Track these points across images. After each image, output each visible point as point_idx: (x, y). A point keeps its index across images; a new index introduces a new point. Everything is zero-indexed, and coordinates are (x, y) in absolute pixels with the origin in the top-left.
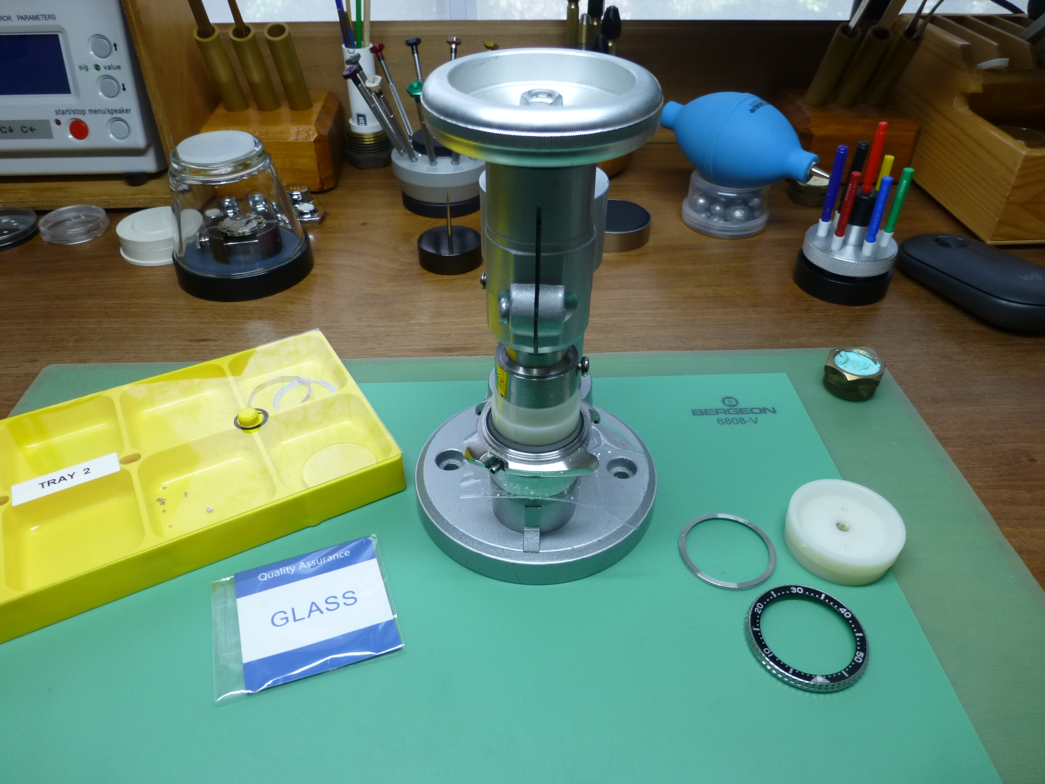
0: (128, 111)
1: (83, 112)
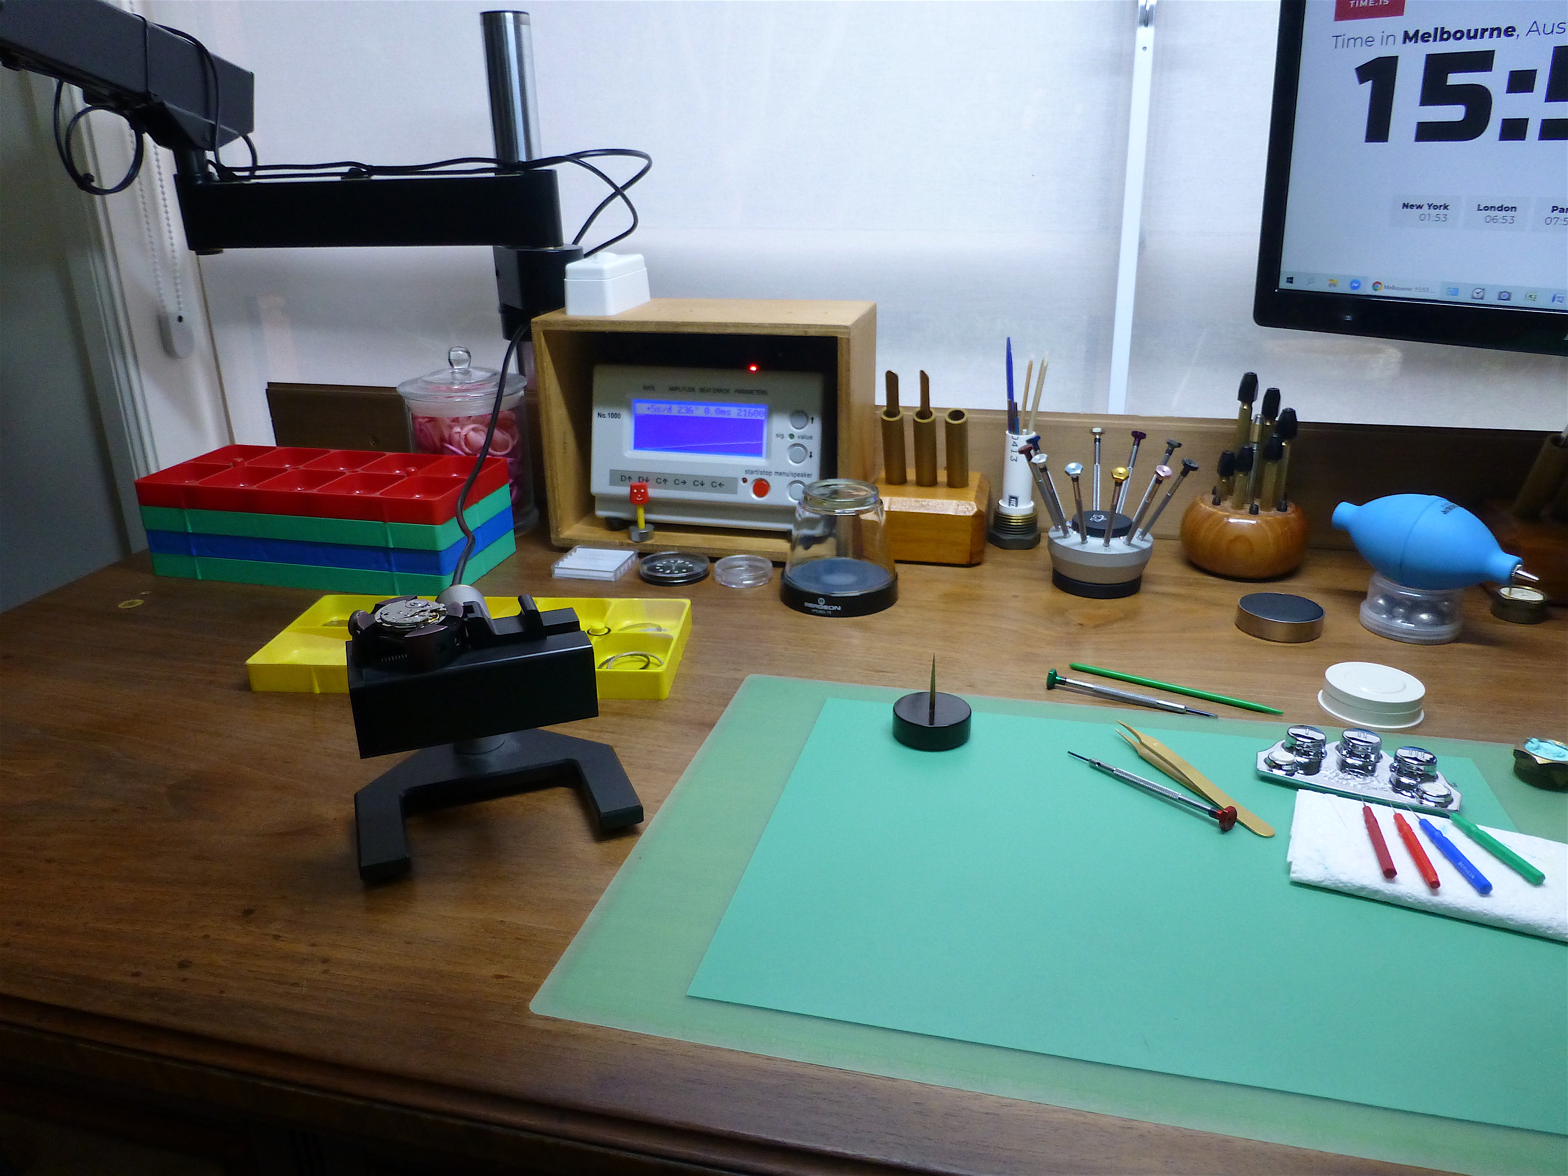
0: (809, 476)
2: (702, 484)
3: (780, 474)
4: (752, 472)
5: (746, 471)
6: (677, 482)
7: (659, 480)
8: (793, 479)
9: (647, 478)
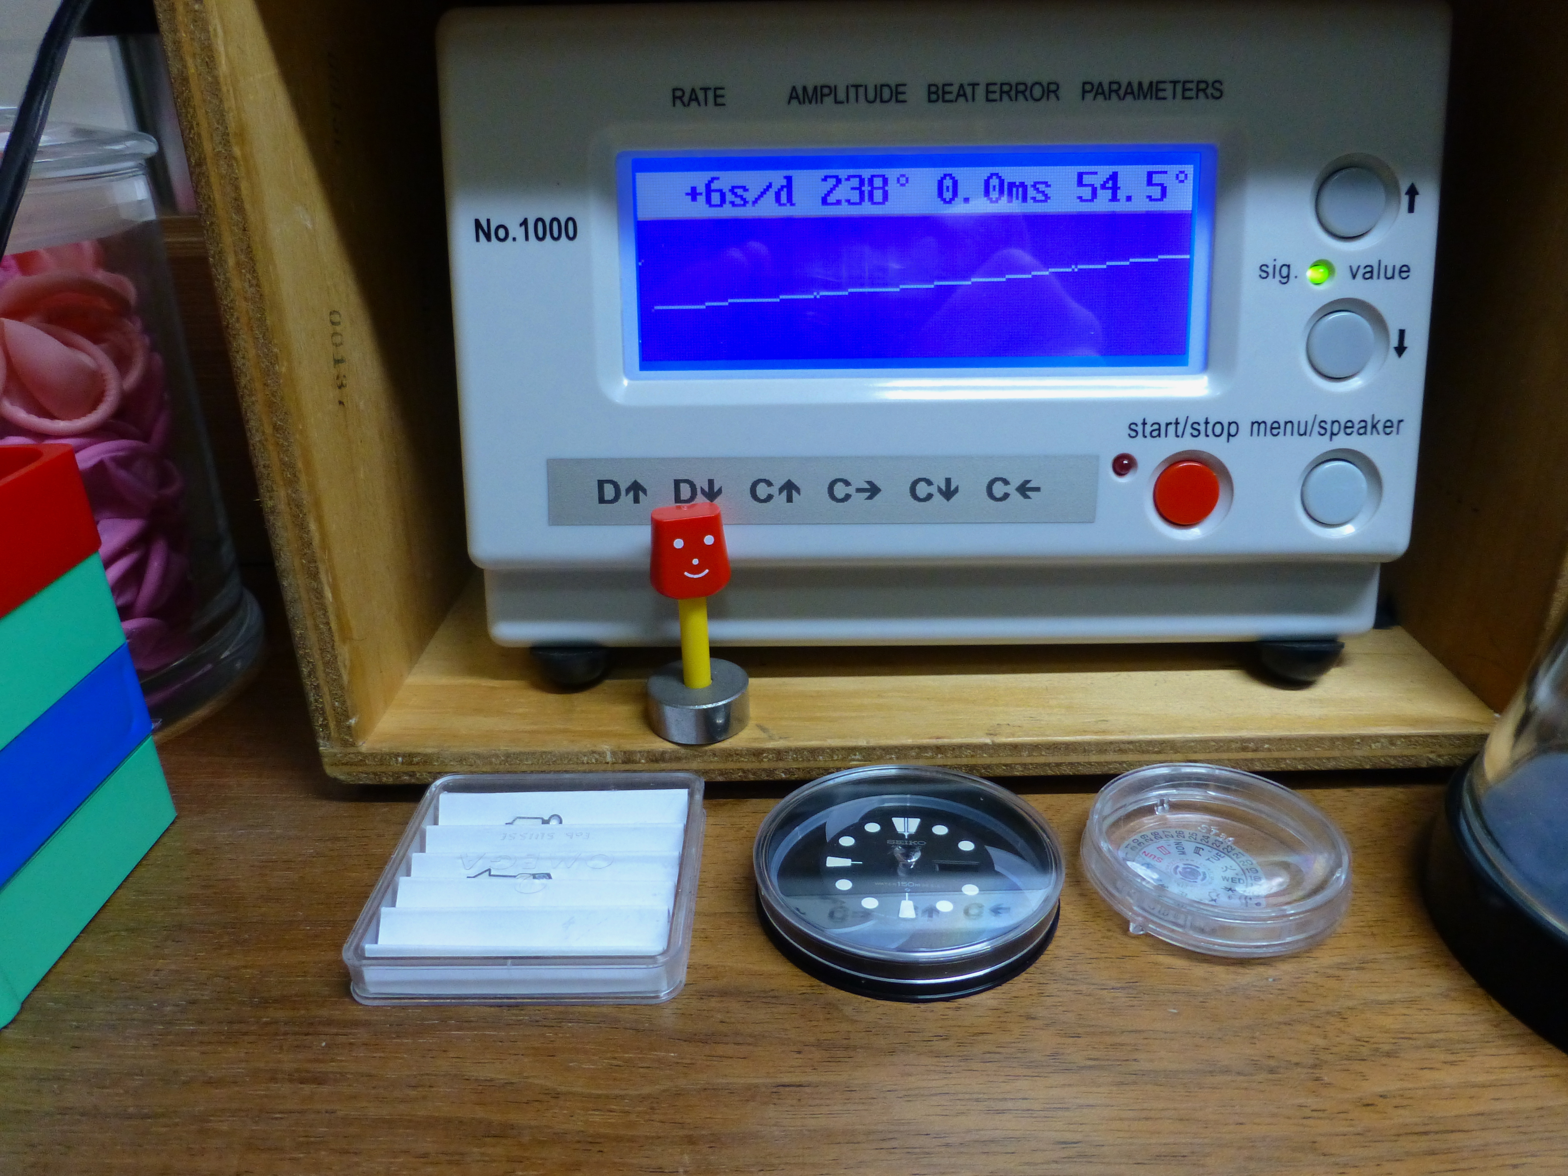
0: (1390, 427)
1: (1229, 431)
2: (948, 493)
3: (1274, 428)
4: (1157, 431)
5: (1132, 427)
6: (840, 490)
7: (762, 491)
8: (1324, 445)
9: (711, 482)
